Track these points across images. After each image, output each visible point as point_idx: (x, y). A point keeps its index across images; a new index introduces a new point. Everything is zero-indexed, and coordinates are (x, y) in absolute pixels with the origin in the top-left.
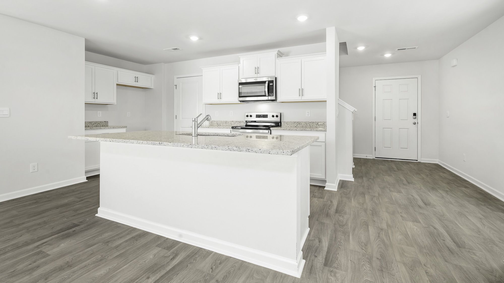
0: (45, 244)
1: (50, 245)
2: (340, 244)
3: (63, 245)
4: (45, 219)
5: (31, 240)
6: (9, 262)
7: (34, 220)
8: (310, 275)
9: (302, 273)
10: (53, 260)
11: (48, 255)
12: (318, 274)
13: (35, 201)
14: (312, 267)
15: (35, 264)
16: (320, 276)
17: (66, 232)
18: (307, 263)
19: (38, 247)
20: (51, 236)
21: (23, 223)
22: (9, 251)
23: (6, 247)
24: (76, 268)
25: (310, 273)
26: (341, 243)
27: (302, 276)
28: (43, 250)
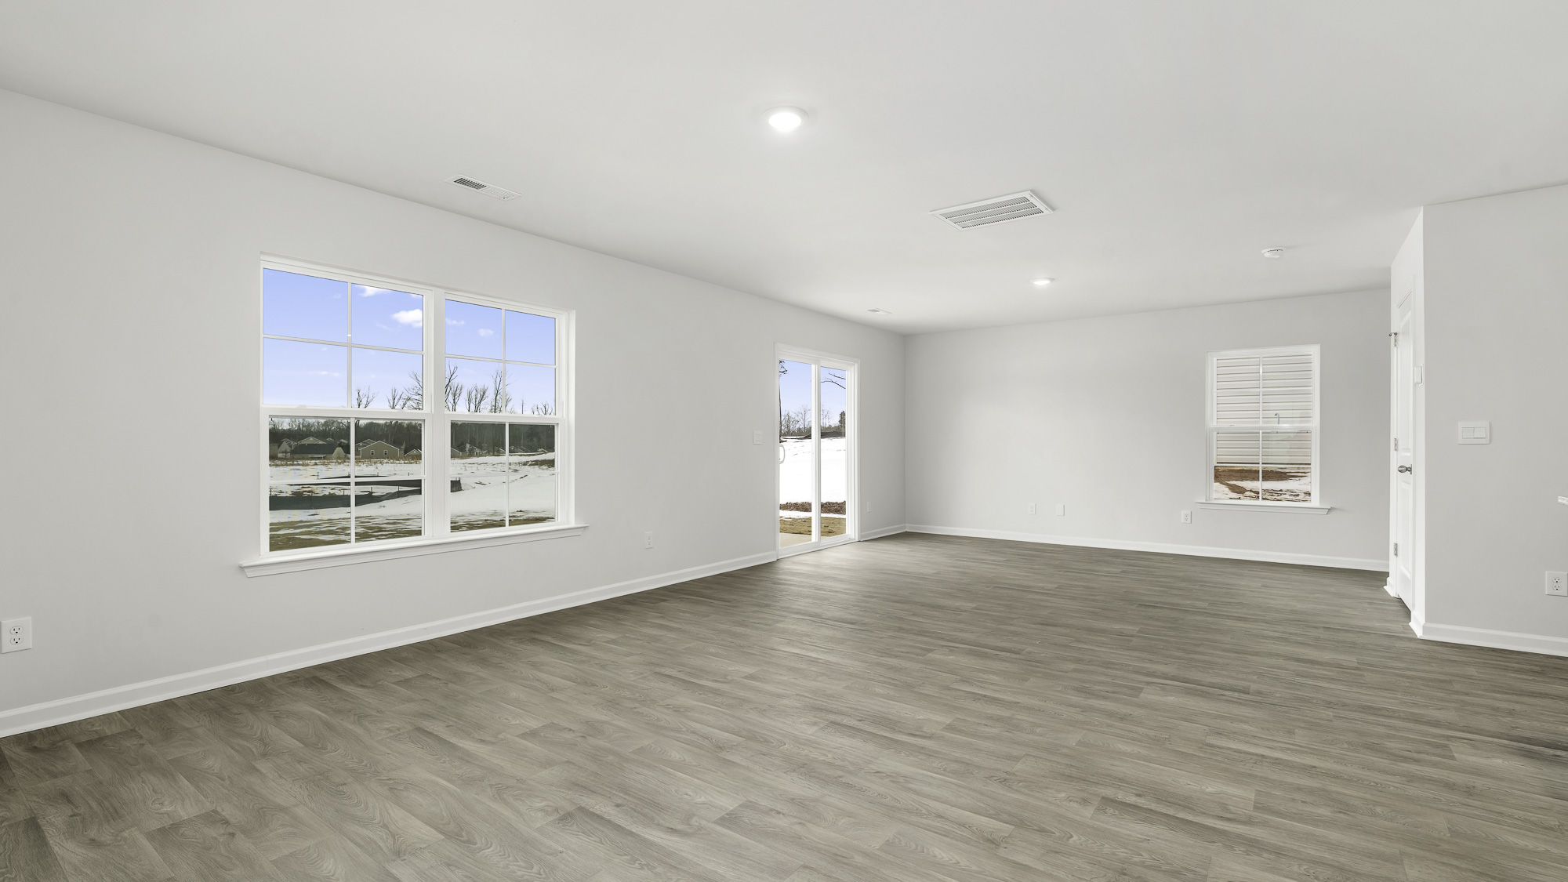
0: (1466, 741)
1: (1474, 747)
3: (1500, 761)
4: (1517, 707)
5: (1450, 723)
6: (1382, 730)
7: (1495, 699)
10: (1452, 769)
11: (1452, 758)
13: (1538, 669)
15: (1416, 756)
17: (1536, 748)
19: (1448, 738)
20: (1493, 737)
21: (1467, 694)
22: (1399, 718)
23: (1399, 711)
24: (1478, 803)
28: (1451, 746)
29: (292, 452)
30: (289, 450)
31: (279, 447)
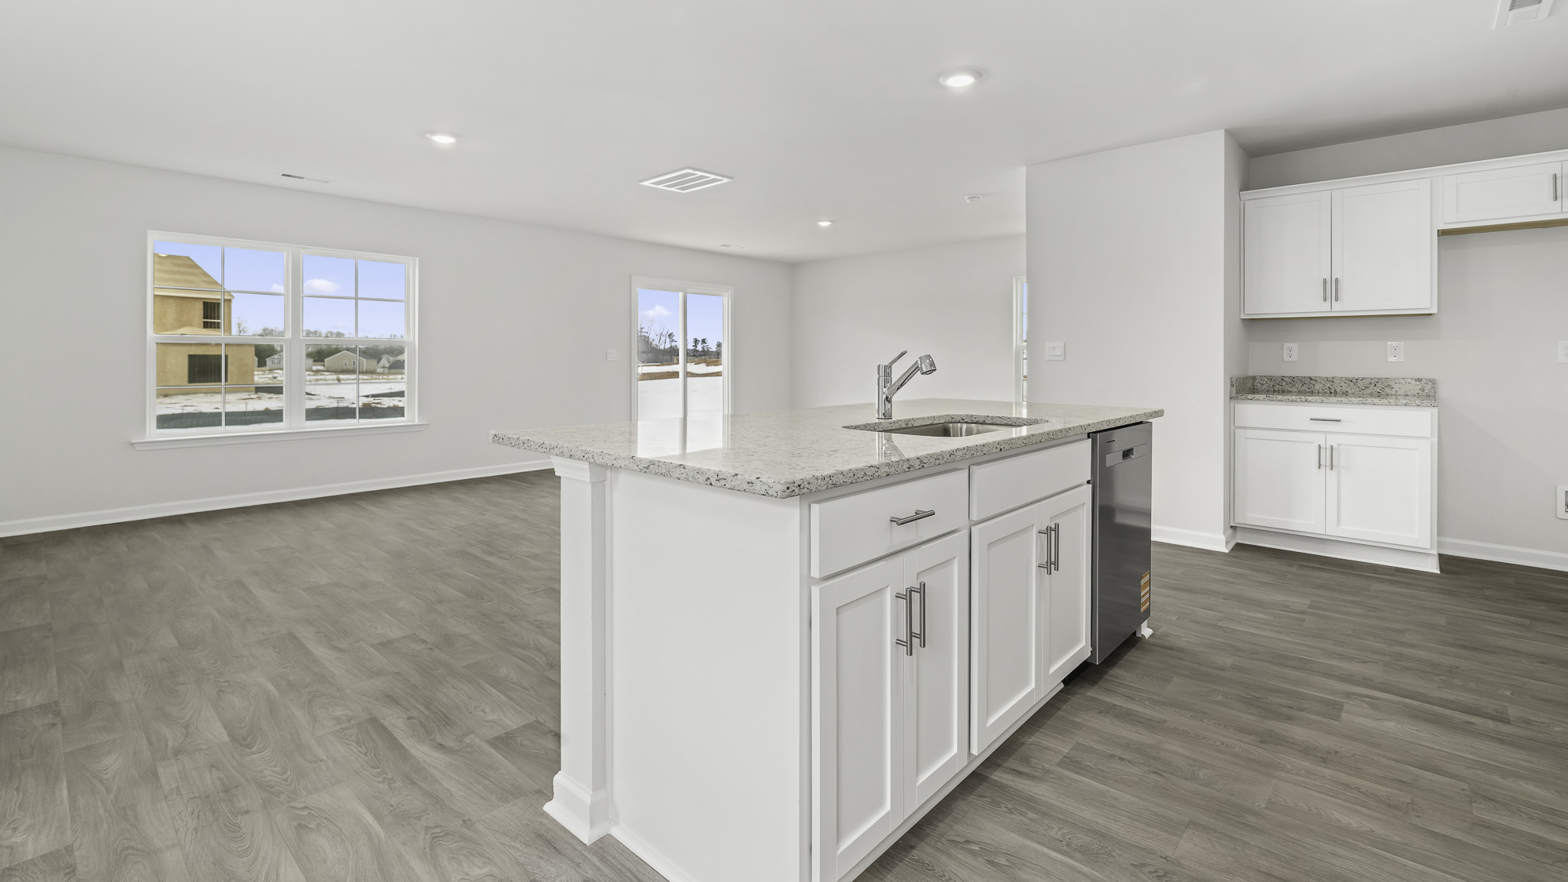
2: (384, 776)
8: (535, 833)
9: (554, 820)
12: (520, 848)
14: (554, 848)
16: (510, 850)
18: (580, 848)
25: (540, 836)
26: (384, 782)
27: (545, 815)
29: (390, 368)
30: (387, 365)
31: (378, 362)
